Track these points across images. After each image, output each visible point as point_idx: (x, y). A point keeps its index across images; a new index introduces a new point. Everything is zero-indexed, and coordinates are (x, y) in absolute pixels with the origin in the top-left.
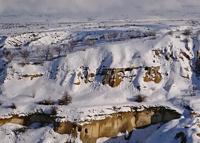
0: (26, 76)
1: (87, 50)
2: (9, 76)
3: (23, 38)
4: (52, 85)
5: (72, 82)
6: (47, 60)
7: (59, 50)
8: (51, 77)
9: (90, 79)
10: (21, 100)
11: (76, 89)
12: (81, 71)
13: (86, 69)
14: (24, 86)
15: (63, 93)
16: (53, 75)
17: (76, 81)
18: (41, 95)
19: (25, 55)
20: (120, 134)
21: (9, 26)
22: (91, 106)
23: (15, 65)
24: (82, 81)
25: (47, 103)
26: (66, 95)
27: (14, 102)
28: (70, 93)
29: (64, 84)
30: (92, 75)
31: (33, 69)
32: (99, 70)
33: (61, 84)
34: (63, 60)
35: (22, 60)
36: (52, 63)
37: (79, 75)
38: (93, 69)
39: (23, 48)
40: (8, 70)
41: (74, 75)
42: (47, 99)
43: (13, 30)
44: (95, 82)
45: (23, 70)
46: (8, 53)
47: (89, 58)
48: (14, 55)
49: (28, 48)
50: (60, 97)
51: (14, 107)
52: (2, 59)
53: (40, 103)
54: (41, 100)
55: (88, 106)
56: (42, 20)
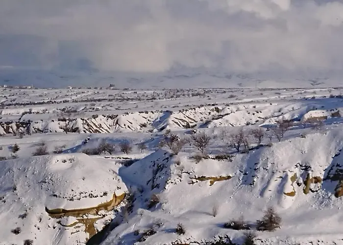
0: (202, 178)
1: (309, 136)
2: (174, 178)
3: (199, 115)
4: (247, 195)
5: (280, 190)
6: (238, 151)
7: (259, 135)
8: (245, 182)
9: (312, 186)
10: (193, 220)
11: (288, 203)
12: (298, 171)
13: (307, 168)
14: (198, 196)
15: (265, 209)
16: (248, 179)
17: (289, 188)
18: (227, 211)
19: (202, 142)
21: (175, 94)
22: (315, 234)
23: (184, 159)
24: (299, 190)
25: (237, 227)
26: (271, 211)
27: (184, 223)
28: (278, 211)
29: (268, 194)
30: (317, 180)
31: (214, 167)
32: (328, 171)
33: (262, 193)
34: (266, 152)
35: (197, 152)
36: (247, 156)
37: (294, 178)
38: (319, 170)
39: (199, 131)
40: (173, 167)
41: (284, 179)
42: (236, 219)
43: (183, 101)
44: (321, 193)
45: (197, 168)
46: (173, 139)
47: (312, 150)
48: (183, 143)
49: (207, 131)
50: (261, 216)
51: (180, 231)
52: (164, 148)
53: (226, 226)
54: (227, 221)
55: (309, 235)
56: (233, 85)
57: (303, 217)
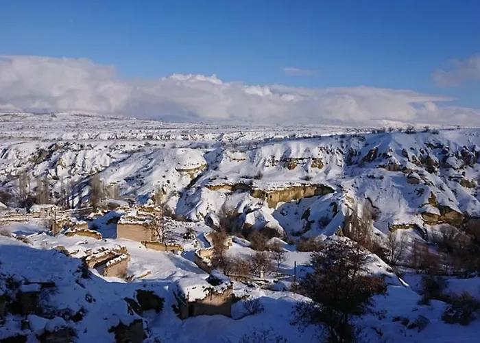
0: (234, 159)
1: (275, 145)
2: (224, 159)
3: (235, 135)
4: (251, 166)
5: (264, 164)
6: (248, 149)
7: (256, 143)
8: (250, 161)
9: (275, 163)
10: (230, 175)
11: (266, 169)
12: (270, 158)
13: (274, 157)
14: (232, 166)
15: (258, 171)
16: (252, 160)
17: (267, 164)
18: (243, 172)
19: (235, 146)
20: (293, 200)
21: (226, 127)
22: (275, 181)
23: (228, 152)
24: (270, 165)
25: (247, 178)
26: (260, 172)
27: (227, 176)
28: (262, 172)
29: (259, 166)
30: (277, 161)
31: (239, 155)
32: (281, 158)
33: (257, 166)
34: (259, 150)
35: (233, 149)
36: (251, 152)
37: (268, 160)
38: (278, 158)
39: (234, 142)
40: (224, 154)
41: (265, 160)
42: (247, 175)
43: (228, 130)
44: (279, 166)
45: (233, 156)
46: (225, 144)
47: (276, 151)
48: (228, 146)
49: (237, 142)
50: (256, 174)
51: (226, 179)
52: (221, 148)
53: (243, 177)
54: (243, 175)
55: (273, 181)
56: (248, 124)
57: (270, 175)
